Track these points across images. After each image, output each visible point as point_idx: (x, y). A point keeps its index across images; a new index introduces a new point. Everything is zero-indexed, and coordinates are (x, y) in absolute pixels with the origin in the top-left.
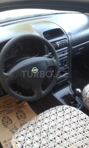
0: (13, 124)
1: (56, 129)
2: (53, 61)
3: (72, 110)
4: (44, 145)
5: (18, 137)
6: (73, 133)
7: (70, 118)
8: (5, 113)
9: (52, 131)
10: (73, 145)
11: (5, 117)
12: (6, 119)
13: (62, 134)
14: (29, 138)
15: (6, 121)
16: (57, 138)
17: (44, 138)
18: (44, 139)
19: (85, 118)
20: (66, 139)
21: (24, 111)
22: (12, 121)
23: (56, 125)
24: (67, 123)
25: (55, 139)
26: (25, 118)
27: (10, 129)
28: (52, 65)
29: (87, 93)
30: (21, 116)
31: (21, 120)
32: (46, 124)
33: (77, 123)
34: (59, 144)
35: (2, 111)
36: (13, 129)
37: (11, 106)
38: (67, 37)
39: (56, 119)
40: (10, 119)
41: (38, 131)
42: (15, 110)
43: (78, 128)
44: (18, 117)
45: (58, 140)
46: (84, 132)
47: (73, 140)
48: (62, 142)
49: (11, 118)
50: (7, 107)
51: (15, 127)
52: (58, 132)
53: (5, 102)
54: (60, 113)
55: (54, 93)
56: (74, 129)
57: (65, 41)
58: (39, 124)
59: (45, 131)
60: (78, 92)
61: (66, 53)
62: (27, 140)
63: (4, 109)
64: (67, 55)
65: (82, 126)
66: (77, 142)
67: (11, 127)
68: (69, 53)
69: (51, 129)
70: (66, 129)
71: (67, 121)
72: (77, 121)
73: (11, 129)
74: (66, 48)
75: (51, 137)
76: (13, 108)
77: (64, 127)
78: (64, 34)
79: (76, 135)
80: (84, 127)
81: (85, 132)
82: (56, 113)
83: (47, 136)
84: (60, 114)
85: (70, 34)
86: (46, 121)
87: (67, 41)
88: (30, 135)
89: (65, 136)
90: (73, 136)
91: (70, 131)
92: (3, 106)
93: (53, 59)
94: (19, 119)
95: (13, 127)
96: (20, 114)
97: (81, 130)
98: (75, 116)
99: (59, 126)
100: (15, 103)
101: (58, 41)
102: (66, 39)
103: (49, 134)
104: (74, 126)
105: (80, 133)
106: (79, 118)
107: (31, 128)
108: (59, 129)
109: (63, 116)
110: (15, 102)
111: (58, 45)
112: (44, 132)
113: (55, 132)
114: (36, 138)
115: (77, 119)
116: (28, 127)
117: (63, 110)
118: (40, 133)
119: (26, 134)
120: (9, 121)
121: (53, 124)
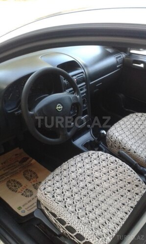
0: (23, 187)
1: (86, 176)
2: (76, 97)
3: (99, 155)
4: (76, 193)
5: (45, 188)
6: (105, 177)
7: (99, 163)
8: (8, 176)
9: (81, 178)
10: (107, 191)
11: (10, 181)
12: (12, 182)
13: (93, 181)
14: (58, 188)
15: (13, 185)
16: (89, 185)
17: (75, 186)
18: (74, 188)
19: (116, 161)
20: (98, 185)
21: (34, 170)
22: (21, 184)
23: (84, 172)
24: (96, 168)
25: (86, 186)
26: (37, 177)
27: (21, 194)
28: (75, 101)
29: (112, 136)
30: (31, 176)
31: (32, 181)
32: (73, 172)
33: (107, 167)
34: (91, 190)
35: (3, 174)
36: (25, 192)
37: (13, 166)
38: (83, 71)
39: (84, 166)
40: (18, 182)
41: (65, 180)
42: (20, 171)
43: (110, 172)
44: (27, 178)
45: (90, 186)
46: (116, 175)
47: (106, 185)
48: (94, 188)
49: (18, 180)
50: (9, 168)
51: (27, 190)
52: (89, 179)
53: (4, 163)
54: (87, 159)
55: (74, 141)
56: (105, 174)
57: (82, 75)
58: (65, 173)
59: (73, 179)
60: (103, 134)
61: (85, 90)
62: (56, 190)
63: (6, 172)
64: (86, 92)
65: (113, 170)
66: (111, 186)
67: (22, 190)
68: (87, 90)
69: (80, 177)
70: (97, 174)
71: (96, 166)
72: (107, 165)
73: (23, 192)
74: (84, 83)
75: (82, 184)
76: (17, 168)
77: (93, 173)
78: (80, 67)
79: (108, 179)
80: (116, 170)
81: (118, 175)
82: (82, 160)
83: (77, 184)
84: (87, 161)
85: (86, 66)
86: (73, 169)
87: (84, 76)
88: (58, 184)
89: (97, 181)
90: (105, 181)
91: (101, 176)
92: (3, 168)
93: (75, 95)
94: (30, 180)
95: (25, 190)
96: (29, 174)
97: (113, 173)
98: (104, 160)
99: (89, 172)
100: (18, 163)
101: (75, 75)
102: (82, 72)
103: (78, 181)
104: (104, 170)
105: (113, 177)
106: (109, 161)
107: (57, 178)
108: (88, 176)
109: (91, 161)
110: (18, 161)
111: (75, 80)
112: (73, 181)
113: (85, 179)
114: (66, 187)
115: (107, 163)
116: (53, 178)
117: (89, 156)
118: (69, 182)
119: (53, 184)
120: (17, 185)
121: (80, 171)
